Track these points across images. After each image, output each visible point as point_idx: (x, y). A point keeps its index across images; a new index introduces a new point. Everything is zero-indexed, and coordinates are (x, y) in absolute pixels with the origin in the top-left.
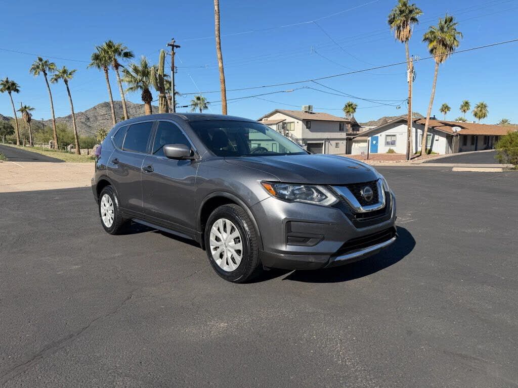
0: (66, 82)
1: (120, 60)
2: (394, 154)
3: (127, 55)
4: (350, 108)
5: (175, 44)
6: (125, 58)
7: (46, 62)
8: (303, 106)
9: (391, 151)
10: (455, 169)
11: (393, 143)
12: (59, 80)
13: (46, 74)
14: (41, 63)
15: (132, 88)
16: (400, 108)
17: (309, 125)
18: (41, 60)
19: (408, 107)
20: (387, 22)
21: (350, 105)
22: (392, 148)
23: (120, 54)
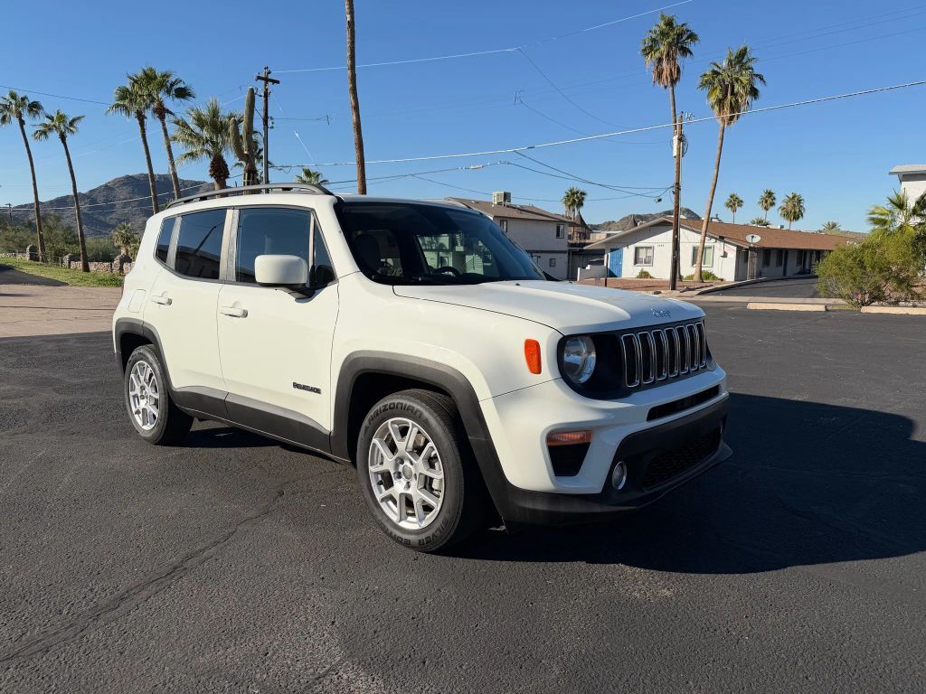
0: (63, 138)
1: (169, 102)
2: (649, 279)
3: (183, 93)
4: (576, 199)
5: (270, 77)
6: (177, 100)
7: (23, 99)
8: (495, 194)
9: (644, 275)
10: (751, 306)
11: (648, 261)
12: (50, 134)
13: (22, 123)
14: (13, 102)
15: (191, 154)
16: (660, 200)
17: (505, 227)
18: (13, 96)
19: (674, 200)
20: (639, 52)
21: (573, 193)
22: (646, 269)
23: (168, 92)
